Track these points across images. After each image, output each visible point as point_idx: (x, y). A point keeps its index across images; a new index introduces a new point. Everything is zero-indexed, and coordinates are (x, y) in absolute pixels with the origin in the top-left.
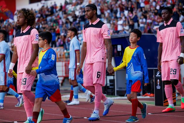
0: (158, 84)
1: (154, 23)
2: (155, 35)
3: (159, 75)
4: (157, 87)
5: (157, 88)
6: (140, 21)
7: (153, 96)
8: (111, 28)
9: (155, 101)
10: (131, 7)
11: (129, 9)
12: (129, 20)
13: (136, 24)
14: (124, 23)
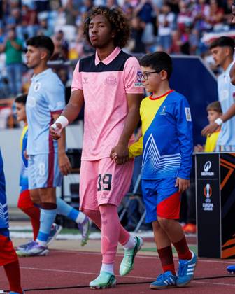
0: (208, 195)
1: (200, 24)
2: (201, 60)
3: (210, 171)
4: (204, 205)
5: (205, 209)
6: (161, 19)
7: (194, 232)
8: (78, 38)
9: (197, 246)
13: (149, 28)
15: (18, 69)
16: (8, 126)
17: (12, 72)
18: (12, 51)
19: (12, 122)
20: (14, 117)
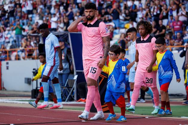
10: (67, 2)
11: (65, 5)
12: (65, 17)
14: (59, 20)
15: (20, 37)
16: (16, 59)
17: (18, 38)
18: (18, 30)
19: (17, 58)
20: (18, 56)
